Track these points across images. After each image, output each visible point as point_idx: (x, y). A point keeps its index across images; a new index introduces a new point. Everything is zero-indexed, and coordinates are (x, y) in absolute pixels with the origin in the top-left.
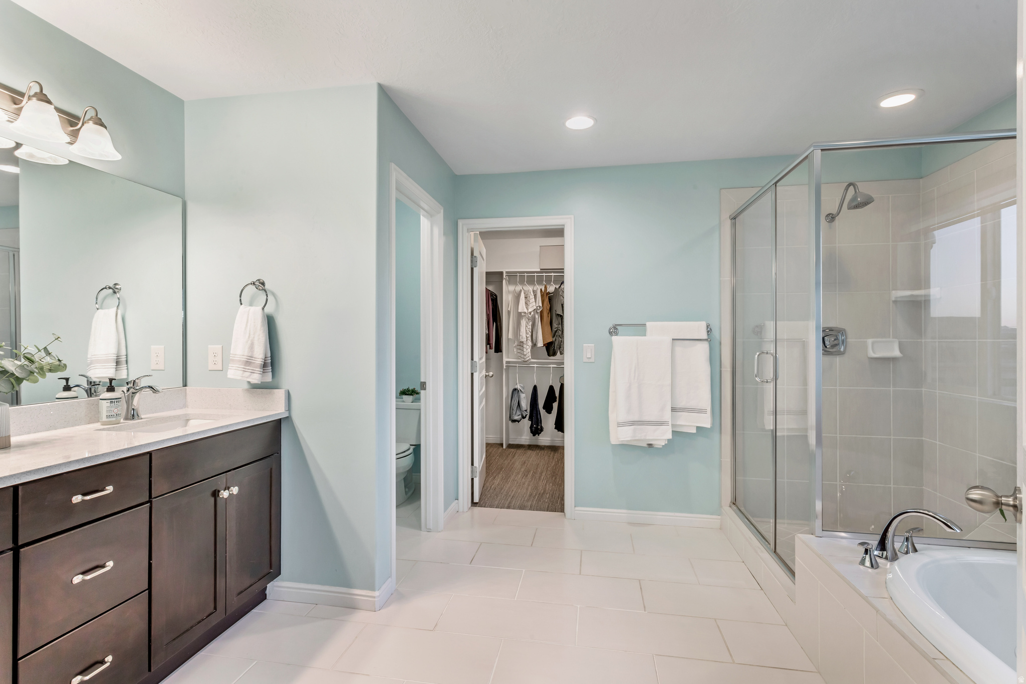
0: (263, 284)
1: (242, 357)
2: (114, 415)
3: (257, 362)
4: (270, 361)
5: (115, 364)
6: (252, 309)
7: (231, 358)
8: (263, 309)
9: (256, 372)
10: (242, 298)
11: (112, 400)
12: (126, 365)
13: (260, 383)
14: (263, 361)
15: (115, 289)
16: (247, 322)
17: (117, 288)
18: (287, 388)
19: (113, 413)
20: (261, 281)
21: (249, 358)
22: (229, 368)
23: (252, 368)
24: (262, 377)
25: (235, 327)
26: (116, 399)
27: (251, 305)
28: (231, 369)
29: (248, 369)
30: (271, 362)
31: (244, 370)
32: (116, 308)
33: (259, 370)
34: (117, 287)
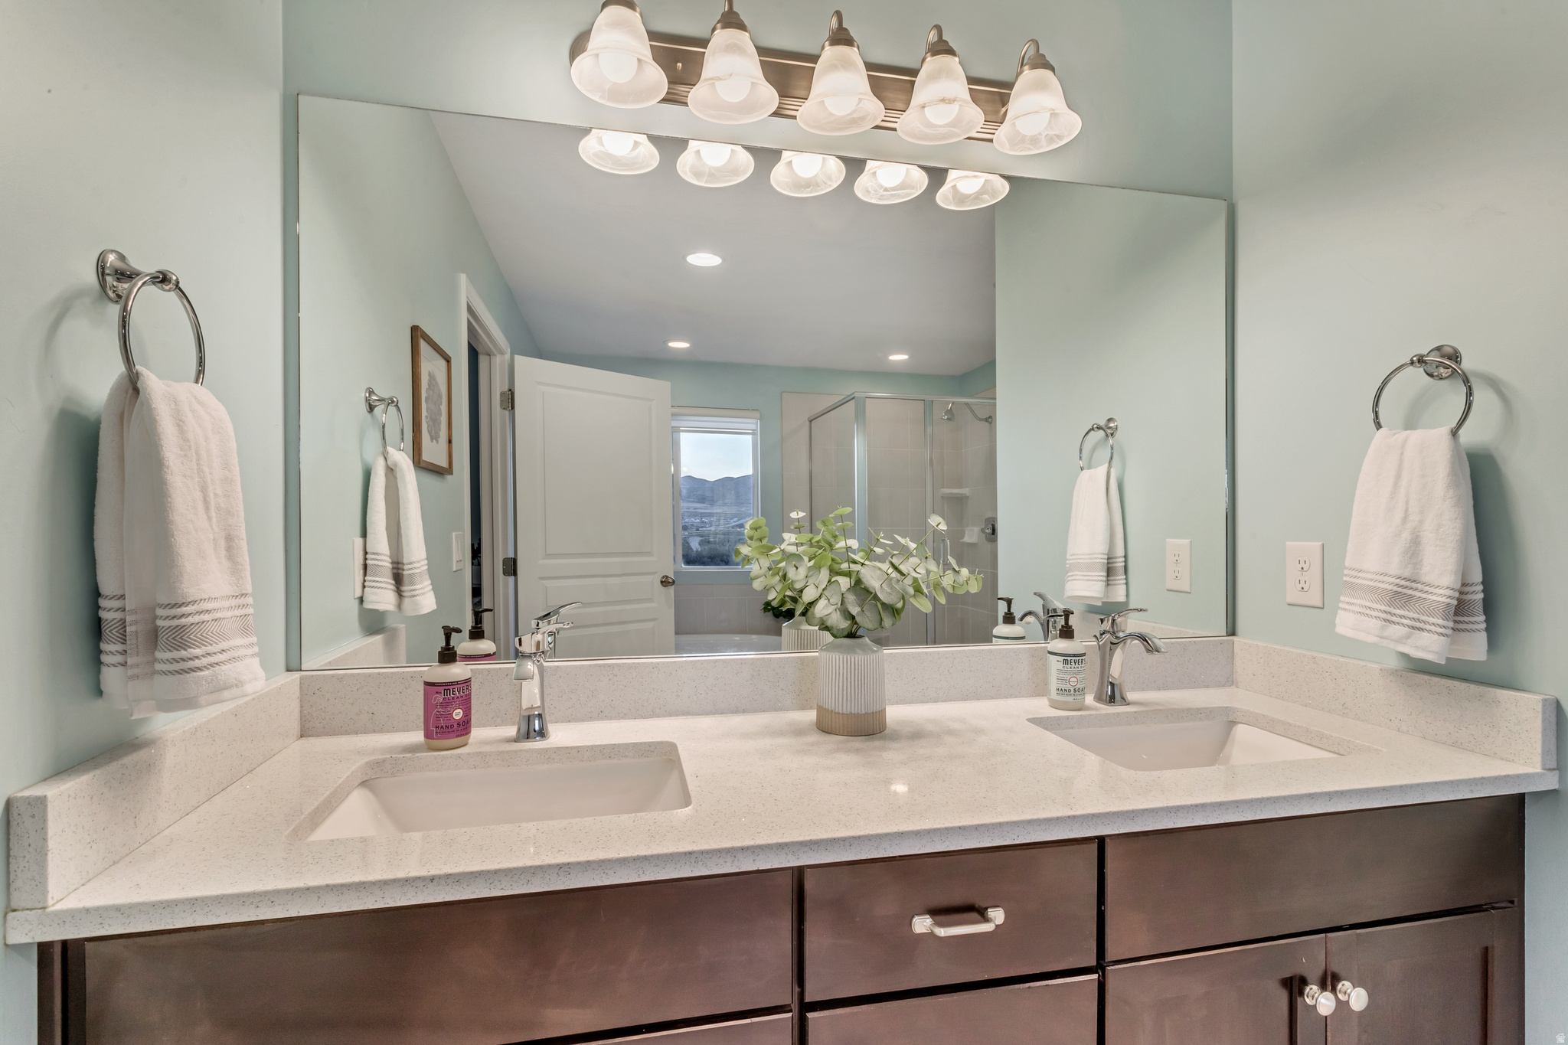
0: (1455, 357)
1: (1382, 578)
2: (1070, 691)
3: (1434, 598)
4: (1481, 596)
5: (1105, 574)
6: (1415, 436)
7: (1345, 579)
8: (1454, 433)
9: (1428, 627)
10: (1381, 409)
11: (1068, 658)
12: (1124, 577)
13: (1443, 662)
14: (1457, 595)
15: (1108, 429)
16: (1398, 477)
17: (1110, 428)
18: (1553, 692)
19: (1068, 687)
20: (1449, 350)
21: (1403, 583)
22: (1341, 605)
23: (1416, 616)
24: (1451, 644)
25: (1358, 491)
26: (1075, 655)
27: (1410, 424)
28: (1345, 609)
29: (1402, 617)
30: (1484, 600)
31: (1388, 617)
32: (1107, 465)
33: (1440, 622)
34: (1112, 425)
